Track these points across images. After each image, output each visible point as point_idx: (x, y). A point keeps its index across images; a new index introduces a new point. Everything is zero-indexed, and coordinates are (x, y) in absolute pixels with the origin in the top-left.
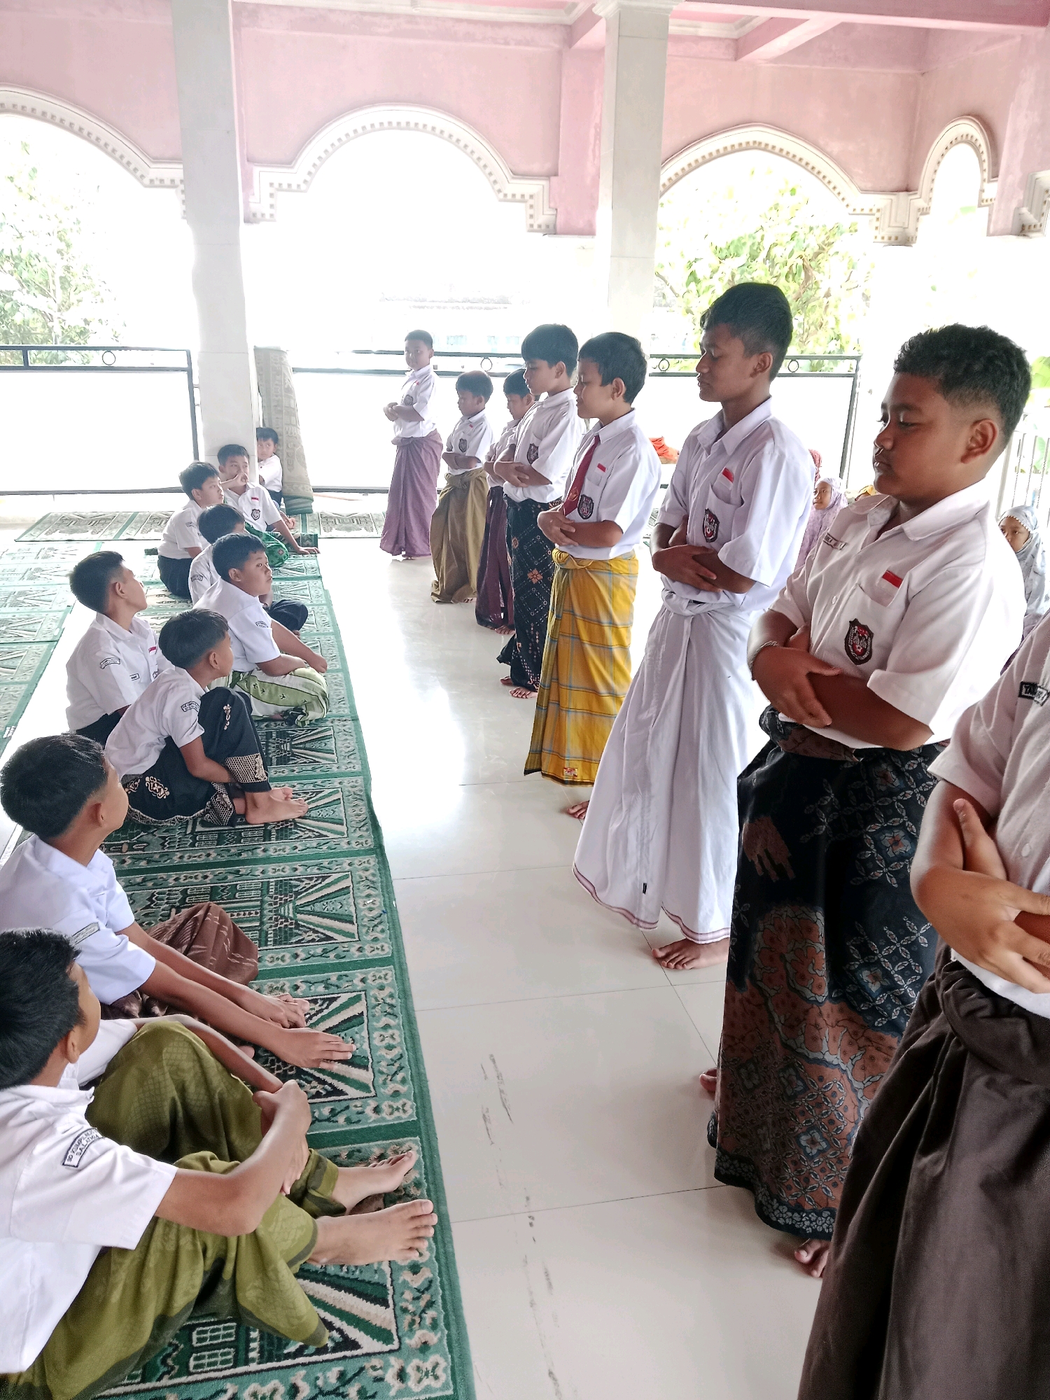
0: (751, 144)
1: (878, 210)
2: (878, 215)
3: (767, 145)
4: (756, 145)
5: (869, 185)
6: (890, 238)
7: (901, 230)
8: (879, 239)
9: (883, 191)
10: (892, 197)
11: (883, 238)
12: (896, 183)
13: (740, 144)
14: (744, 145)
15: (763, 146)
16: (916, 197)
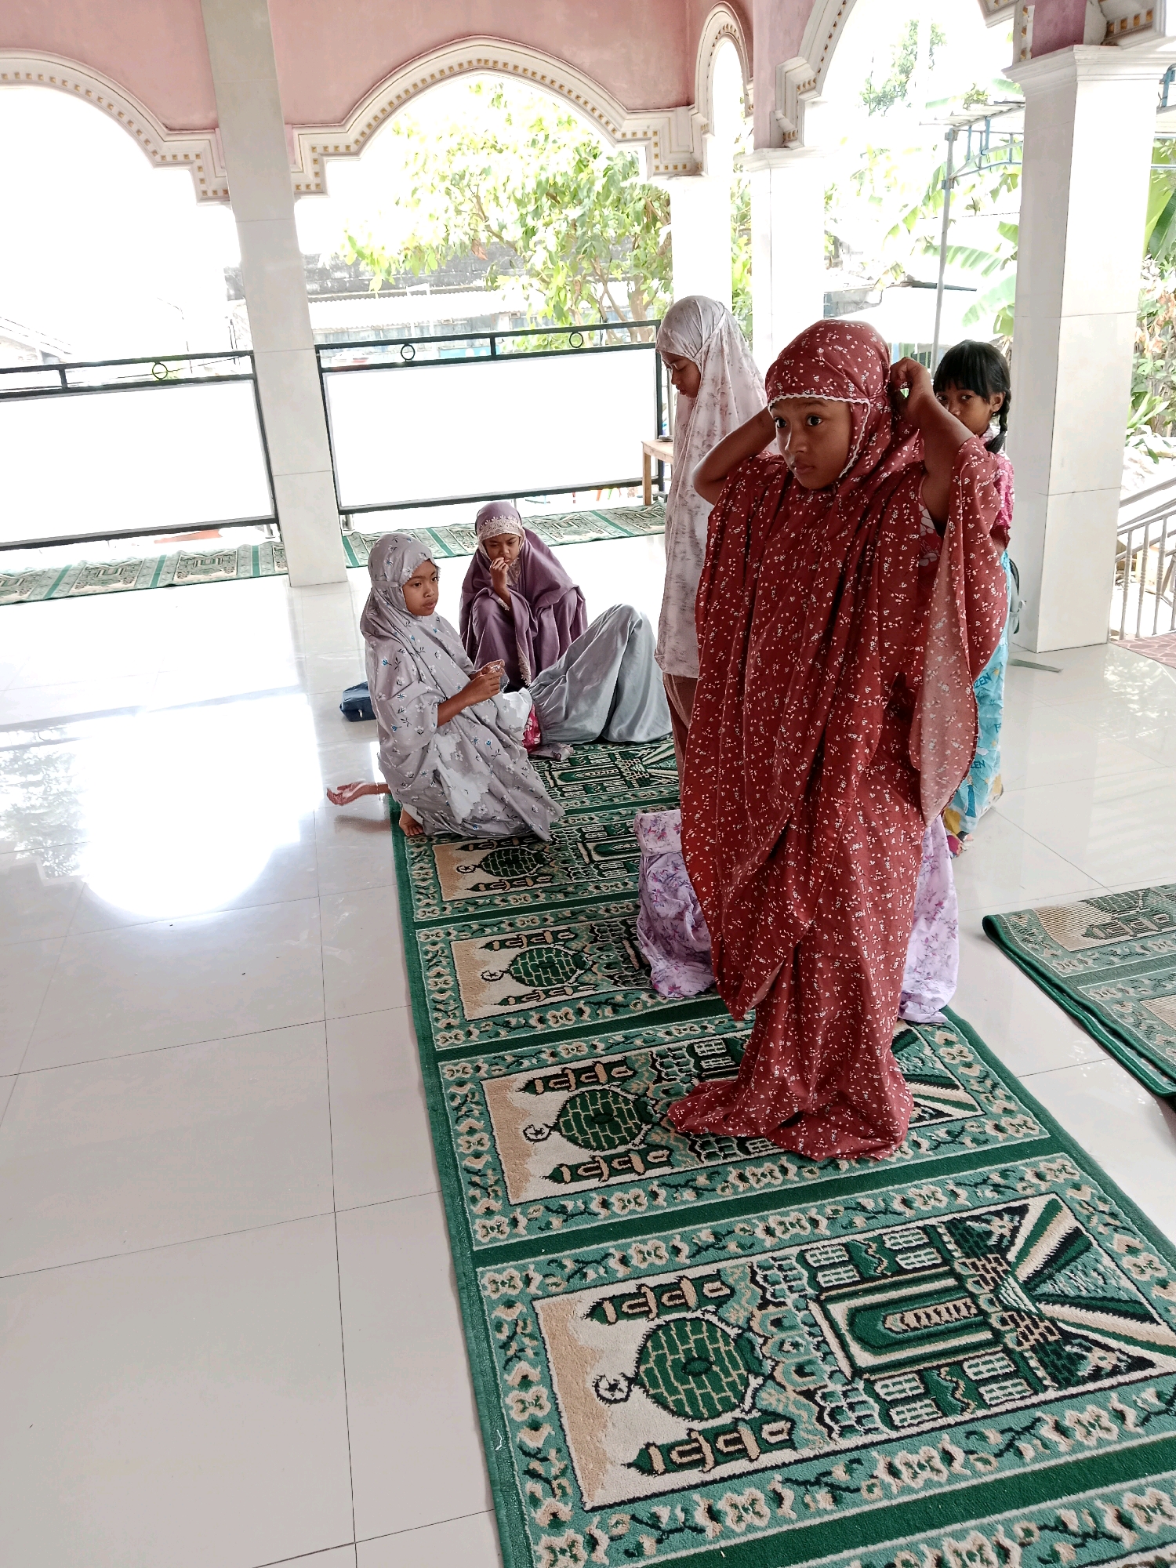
0: (475, 63)
1: (655, 133)
2: (655, 139)
3: (495, 62)
4: (482, 64)
5: (638, 102)
6: (676, 167)
8: (662, 169)
9: (658, 108)
10: (670, 114)
11: (667, 168)
12: (673, 97)
13: (461, 65)
14: (466, 66)
15: (491, 64)
16: (695, 111)
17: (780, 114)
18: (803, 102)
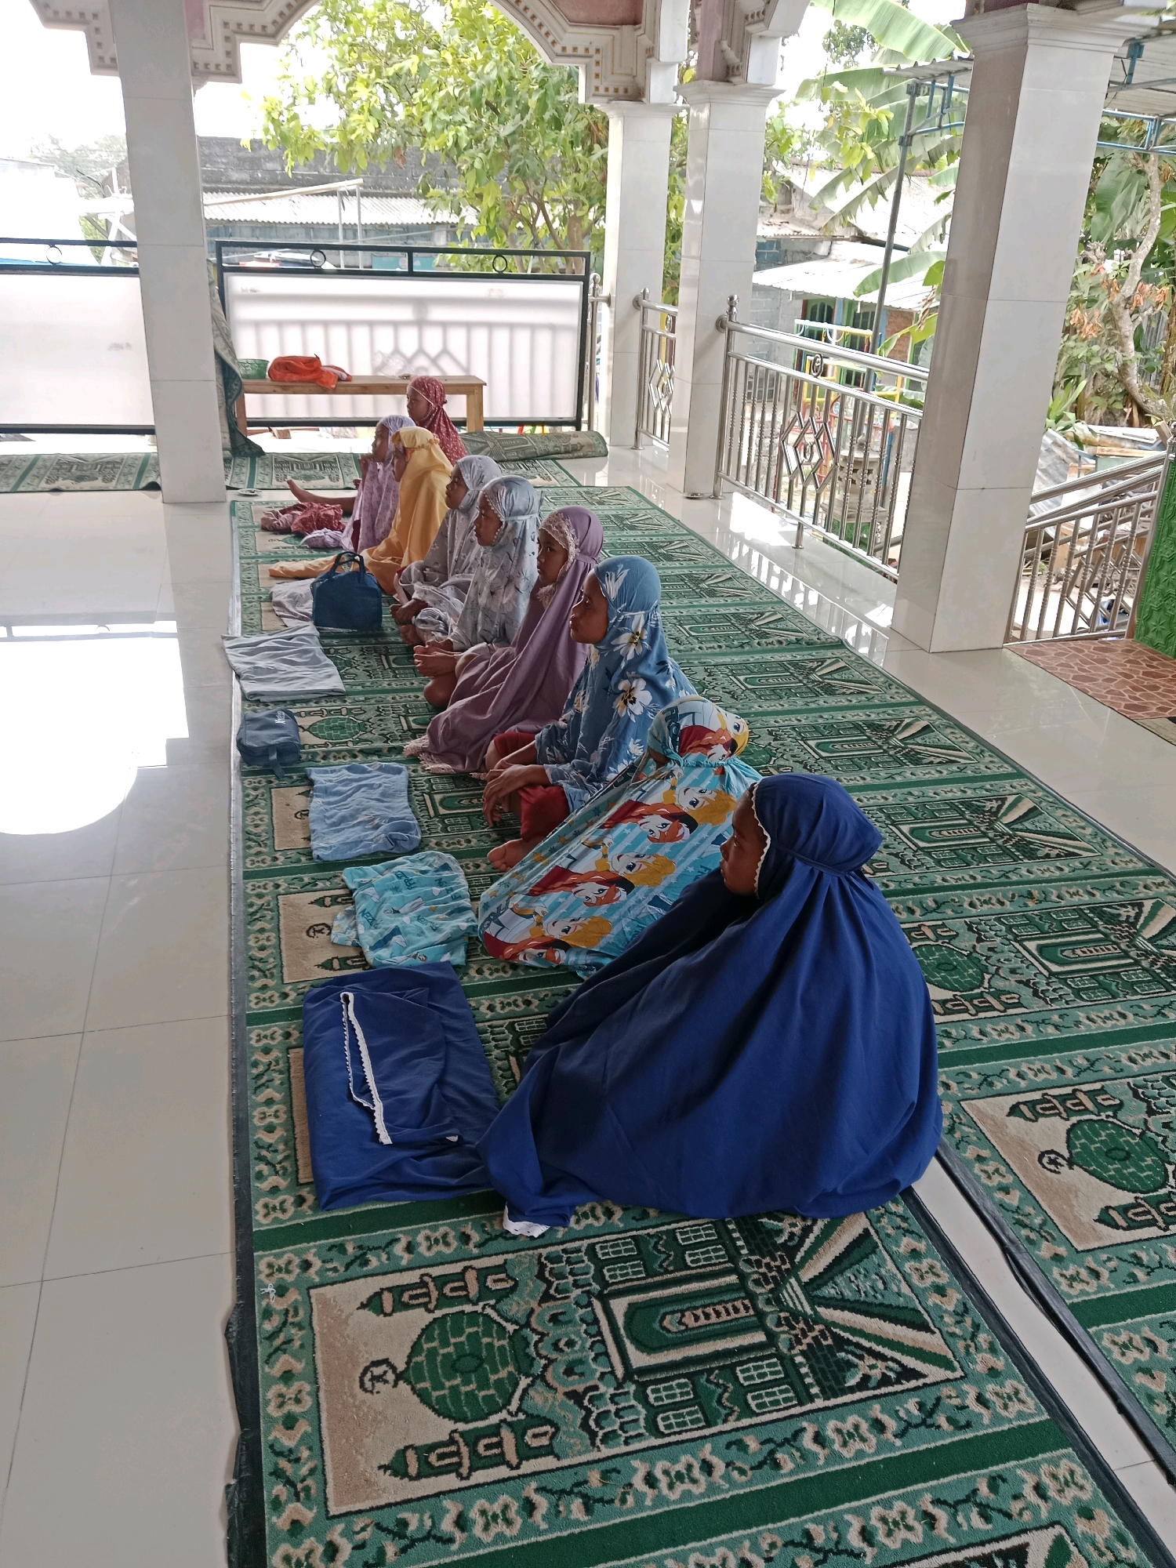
1: (598, 51)
2: (597, 57)
5: (582, 15)
6: (616, 90)
7: (629, 78)
8: (602, 91)
9: (602, 24)
10: (614, 32)
11: (607, 90)
12: (619, 14)
16: (641, 32)
17: (725, 45)
18: (750, 35)
